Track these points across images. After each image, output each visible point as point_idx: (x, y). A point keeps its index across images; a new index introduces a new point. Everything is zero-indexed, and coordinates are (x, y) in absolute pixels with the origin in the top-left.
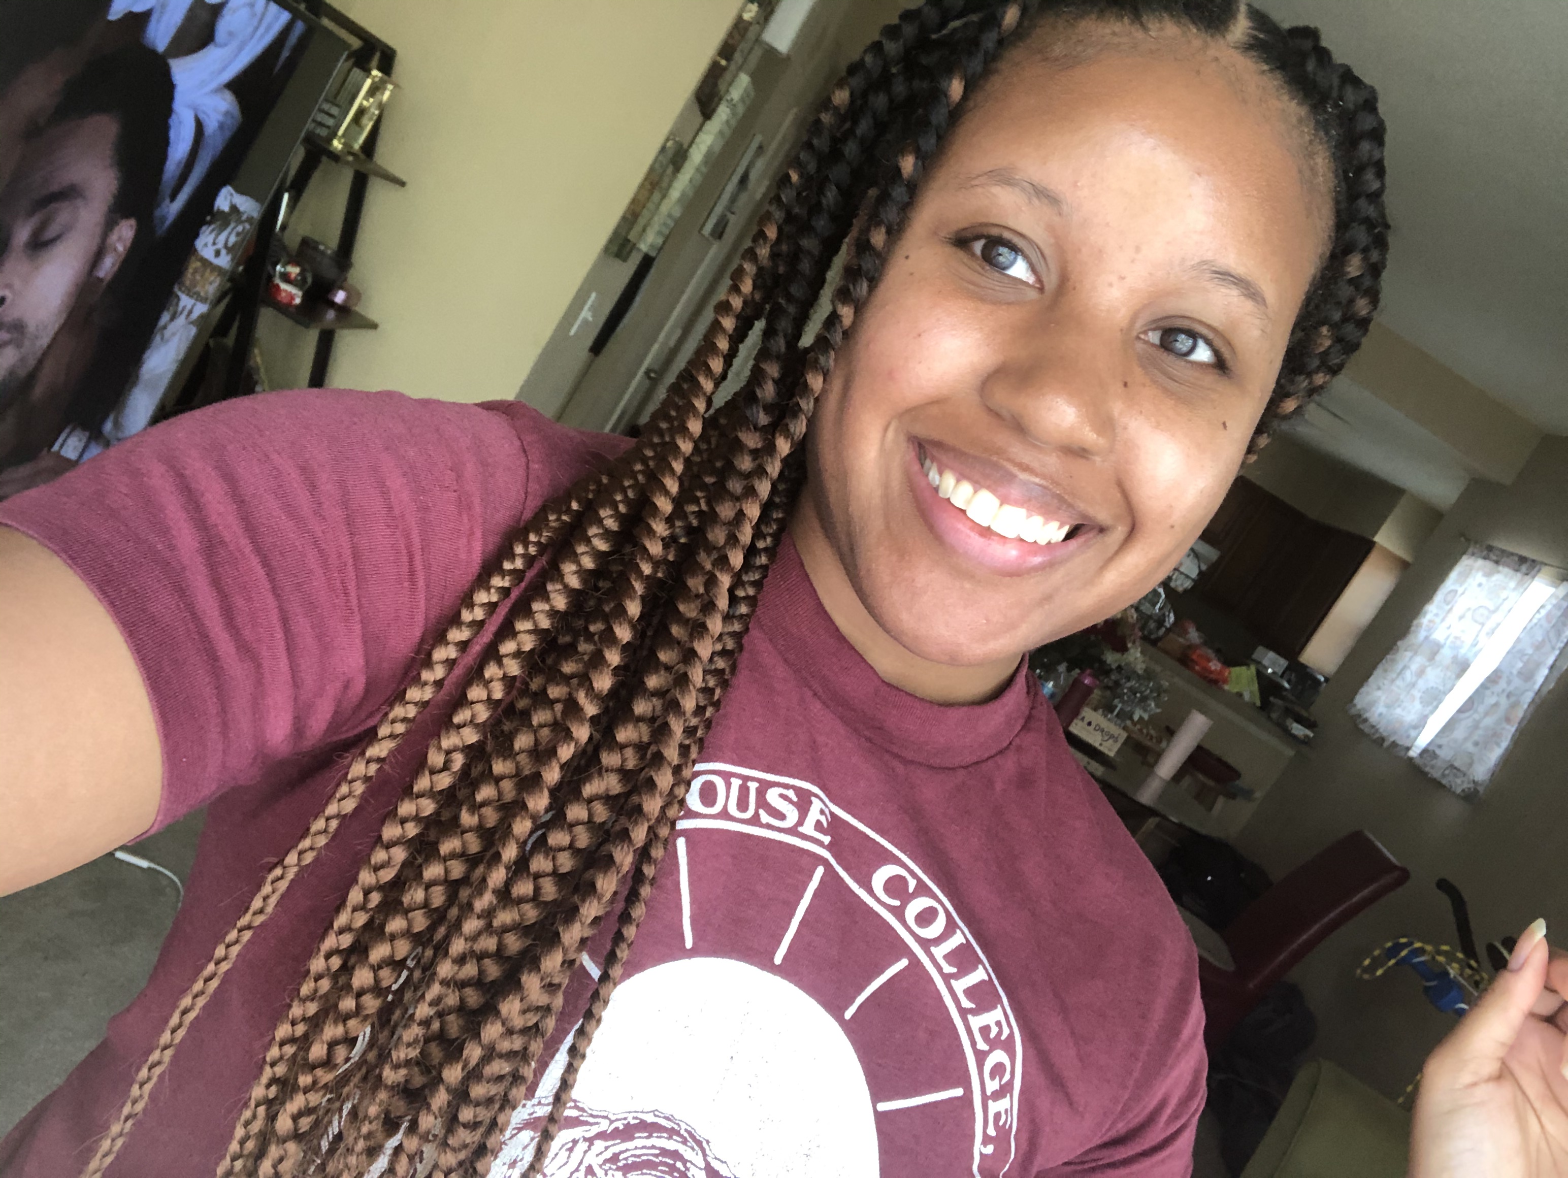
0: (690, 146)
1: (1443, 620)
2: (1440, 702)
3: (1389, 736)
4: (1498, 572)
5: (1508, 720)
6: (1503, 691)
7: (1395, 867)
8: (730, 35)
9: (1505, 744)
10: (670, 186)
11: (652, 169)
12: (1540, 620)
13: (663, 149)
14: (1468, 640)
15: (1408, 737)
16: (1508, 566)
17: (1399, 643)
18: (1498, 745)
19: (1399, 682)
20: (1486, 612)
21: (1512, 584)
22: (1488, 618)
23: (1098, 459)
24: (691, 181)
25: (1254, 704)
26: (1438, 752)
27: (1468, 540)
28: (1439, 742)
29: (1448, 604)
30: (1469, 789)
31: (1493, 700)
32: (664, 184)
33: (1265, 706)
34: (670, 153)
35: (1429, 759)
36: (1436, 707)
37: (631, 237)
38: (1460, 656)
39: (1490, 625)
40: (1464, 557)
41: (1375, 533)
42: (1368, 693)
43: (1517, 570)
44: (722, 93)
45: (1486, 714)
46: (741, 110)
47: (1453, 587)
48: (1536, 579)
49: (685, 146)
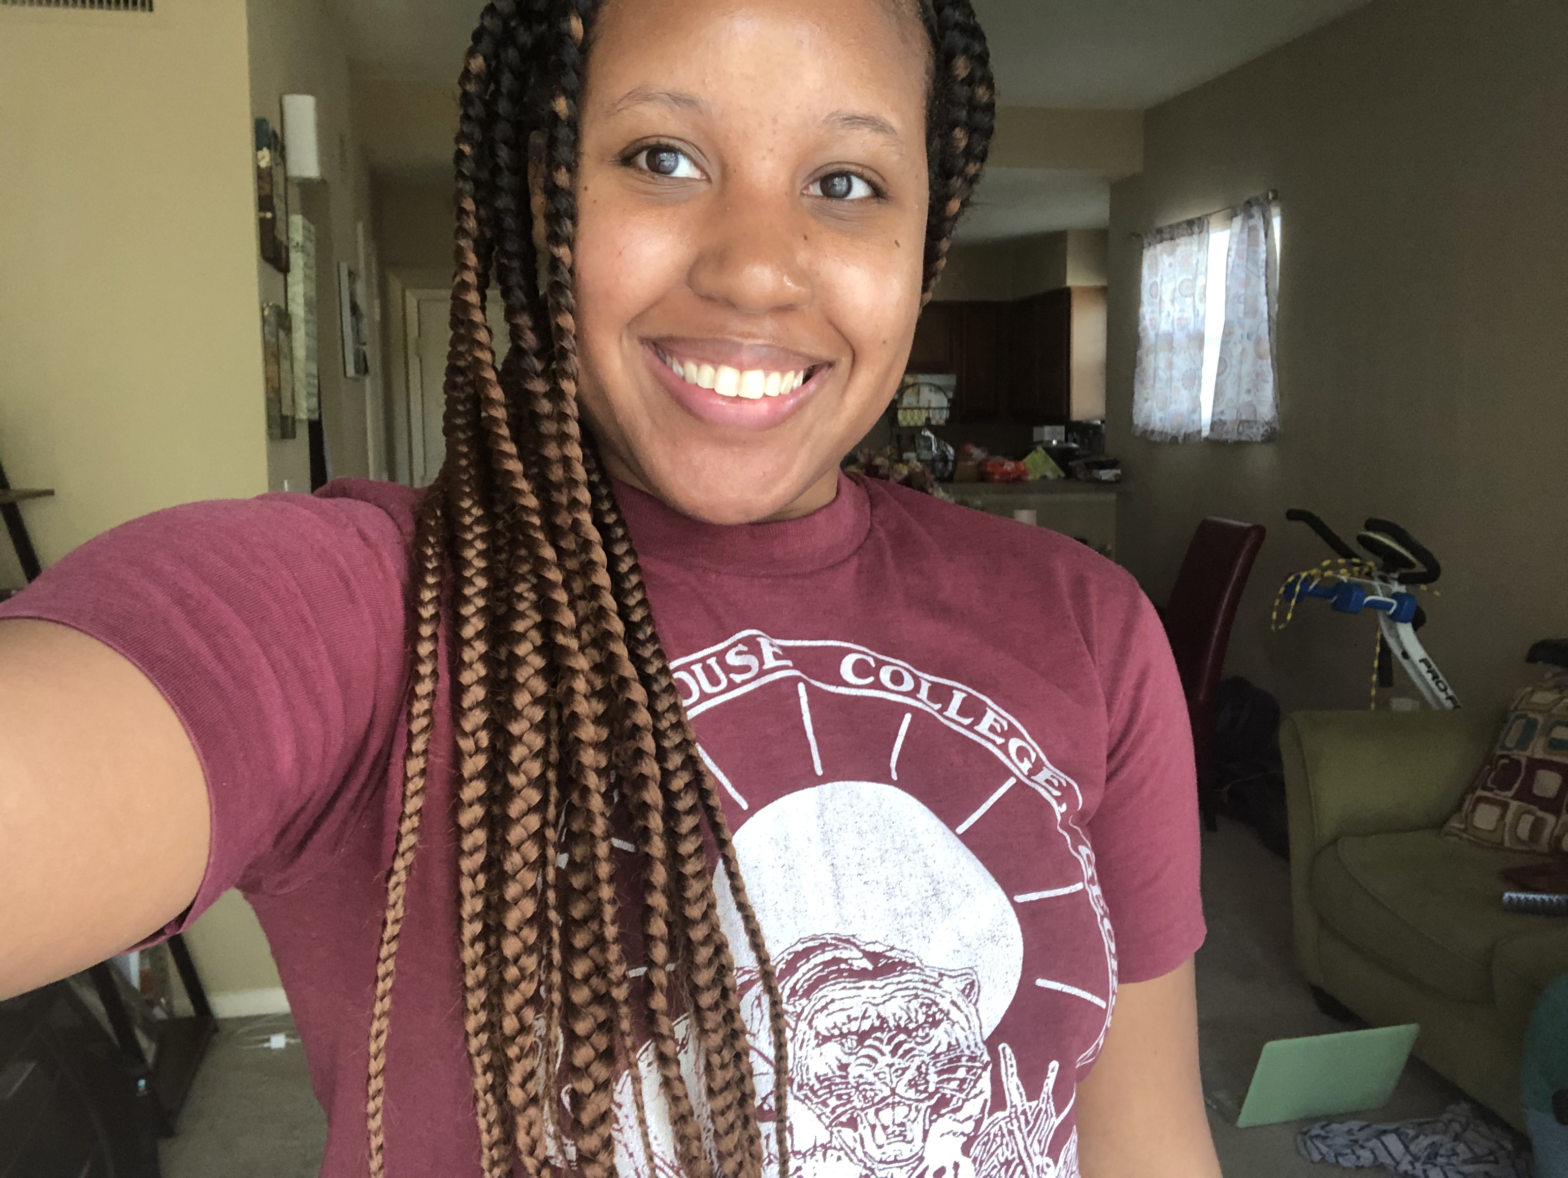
0: (287, 304)
1: (1160, 312)
2: (1200, 378)
3: (1179, 432)
4: (1178, 245)
5: (1260, 356)
6: (1242, 336)
7: (1249, 529)
8: (260, 188)
9: (1270, 376)
10: (291, 349)
11: (266, 345)
12: (1233, 262)
13: (264, 320)
14: (1190, 313)
15: (1193, 422)
16: (1183, 235)
17: (1138, 353)
18: (1266, 381)
19: (1158, 385)
20: (1189, 284)
21: (1195, 248)
22: (1194, 287)
23: (805, 307)
24: (307, 334)
25: (1059, 477)
26: (1223, 418)
27: (1138, 235)
28: (1219, 409)
29: (1156, 297)
30: (1266, 431)
31: (1239, 348)
32: (286, 350)
33: (1069, 474)
34: (272, 319)
35: (1220, 428)
36: (1200, 385)
37: (286, 411)
38: (1191, 332)
39: (1198, 291)
40: (1145, 251)
41: (1064, 279)
42: (1141, 410)
43: (1192, 234)
44: (285, 243)
45: (1241, 363)
46: (311, 247)
47: (1151, 282)
48: (1210, 231)
49: (283, 306)
